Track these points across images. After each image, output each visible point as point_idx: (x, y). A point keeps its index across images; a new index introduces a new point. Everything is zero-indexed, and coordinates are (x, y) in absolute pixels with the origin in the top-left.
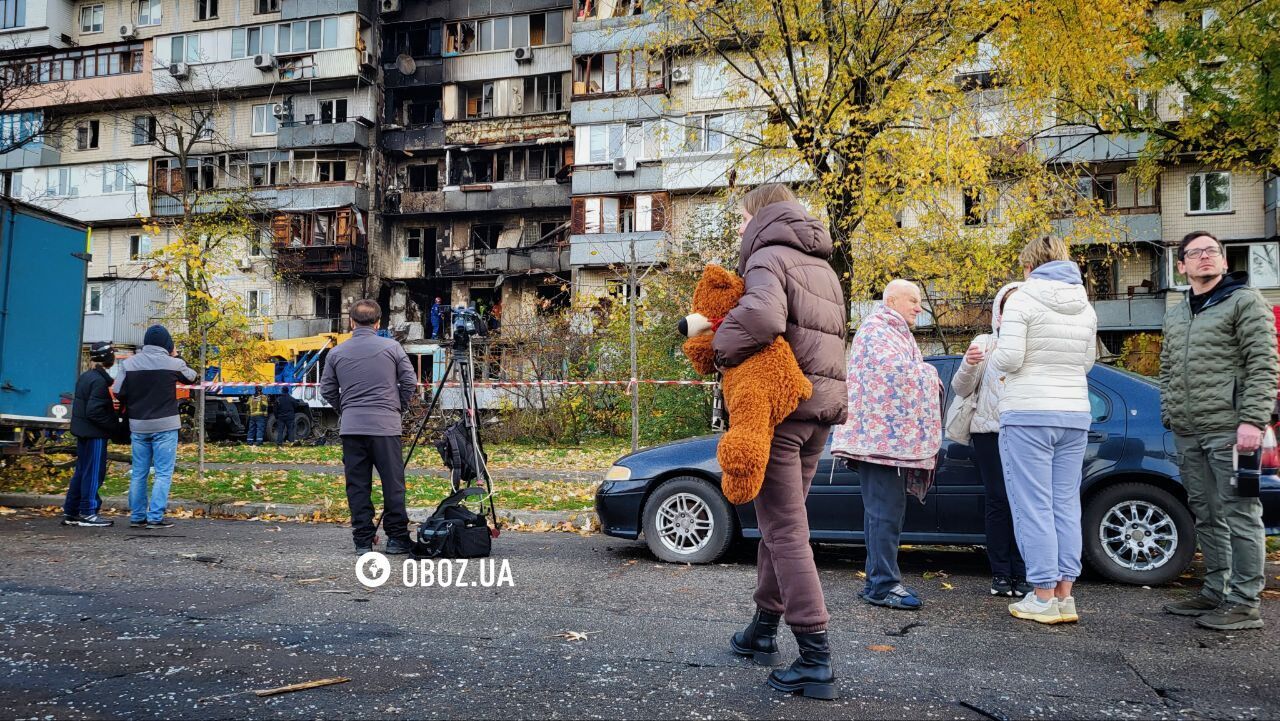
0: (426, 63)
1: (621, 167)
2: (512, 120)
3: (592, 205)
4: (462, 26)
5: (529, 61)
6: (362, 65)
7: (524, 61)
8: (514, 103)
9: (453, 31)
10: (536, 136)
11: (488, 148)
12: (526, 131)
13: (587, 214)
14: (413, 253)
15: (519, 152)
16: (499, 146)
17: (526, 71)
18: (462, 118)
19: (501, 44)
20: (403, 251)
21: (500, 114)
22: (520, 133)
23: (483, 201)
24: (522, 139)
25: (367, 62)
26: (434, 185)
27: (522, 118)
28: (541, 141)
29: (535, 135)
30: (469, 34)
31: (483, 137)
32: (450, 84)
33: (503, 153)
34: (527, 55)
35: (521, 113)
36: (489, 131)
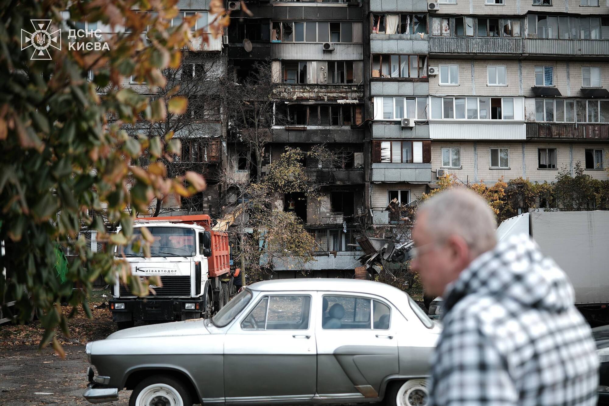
0: (259, 46)
1: (407, 124)
2: (319, 87)
3: (385, 145)
4: (284, 24)
5: (331, 52)
7: (327, 50)
8: (321, 77)
9: (276, 26)
10: (335, 99)
11: (305, 103)
12: (329, 94)
13: (382, 151)
14: (242, 167)
15: (325, 108)
16: (311, 102)
17: (328, 57)
18: (284, 82)
19: (311, 39)
20: (236, 168)
21: (312, 82)
22: (326, 95)
23: (301, 137)
24: (326, 98)
25: (227, 43)
27: (326, 86)
28: (339, 101)
29: (335, 97)
30: (288, 31)
31: (298, 95)
32: (276, 60)
33: (313, 108)
34: (331, 48)
35: (326, 83)
36: (304, 92)
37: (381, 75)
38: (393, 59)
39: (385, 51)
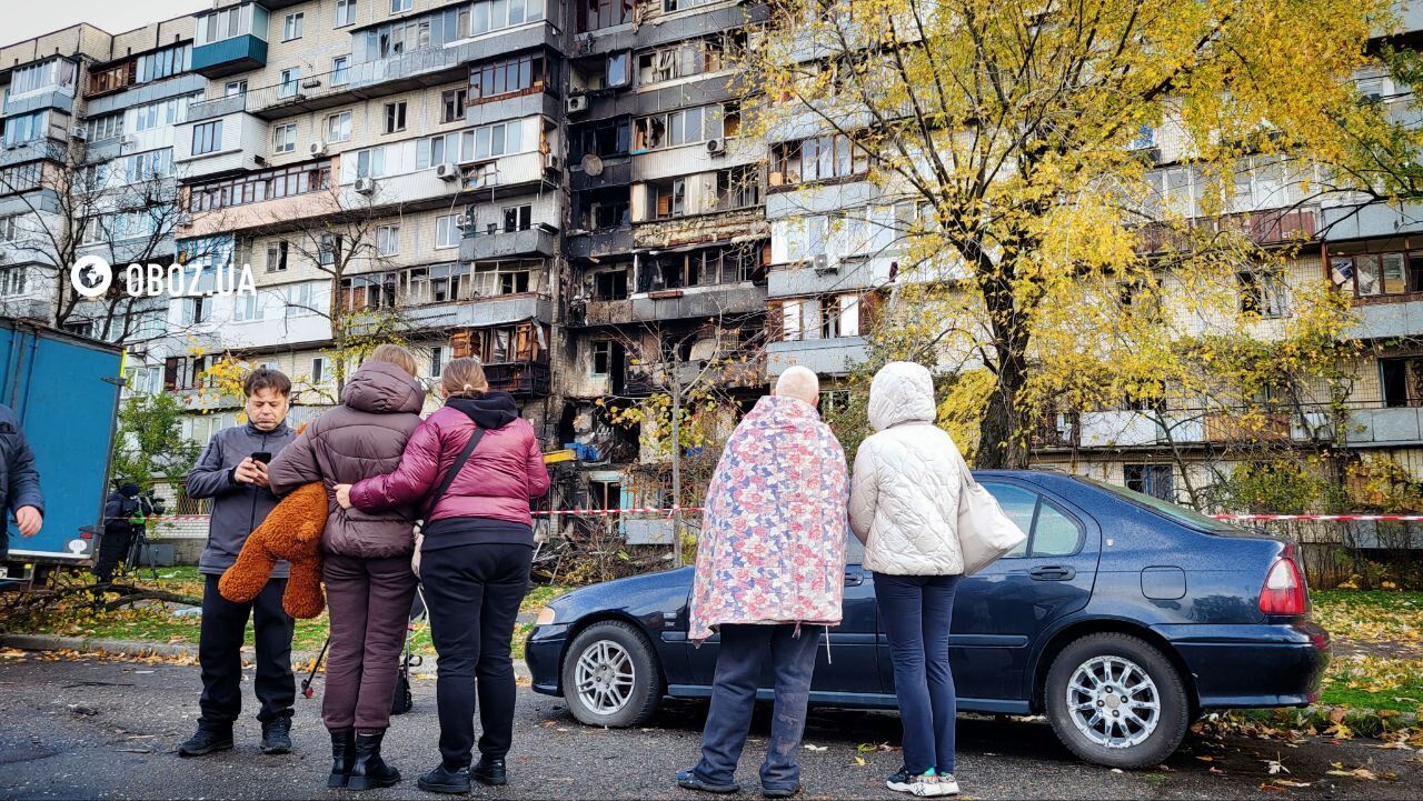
0: (613, 163)
1: (822, 265)
2: (704, 218)
3: (791, 309)
4: (652, 121)
5: (723, 154)
6: (545, 169)
7: (716, 153)
8: (706, 199)
9: (642, 126)
10: (731, 235)
11: (679, 250)
12: (720, 230)
13: (785, 320)
14: (600, 368)
15: (712, 252)
16: (690, 247)
17: (720, 164)
18: (653, 218)
19: (693, 137)
20: (590, 366)
21: (691, 213)
22: (713, 232)
23: (674, 309)
24: (715, 238)
25: (550, 165)
26: (622, 293)
27: (716, 214)
28: (736, 240)
29: (731, 234)
30: (658, 129)
31: (674, 238)
32: (638, 183)
33: (695, 254)
34: (719, 147)
35: (713, 210)
36: (679, 232)
37: (785, 181)
38: (805, 148)
39: (792, 138)
